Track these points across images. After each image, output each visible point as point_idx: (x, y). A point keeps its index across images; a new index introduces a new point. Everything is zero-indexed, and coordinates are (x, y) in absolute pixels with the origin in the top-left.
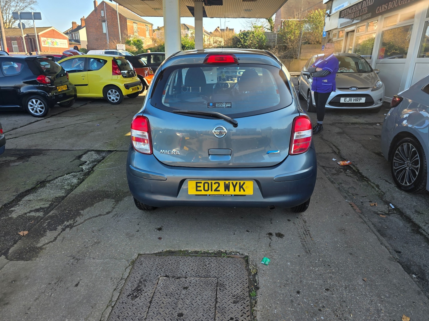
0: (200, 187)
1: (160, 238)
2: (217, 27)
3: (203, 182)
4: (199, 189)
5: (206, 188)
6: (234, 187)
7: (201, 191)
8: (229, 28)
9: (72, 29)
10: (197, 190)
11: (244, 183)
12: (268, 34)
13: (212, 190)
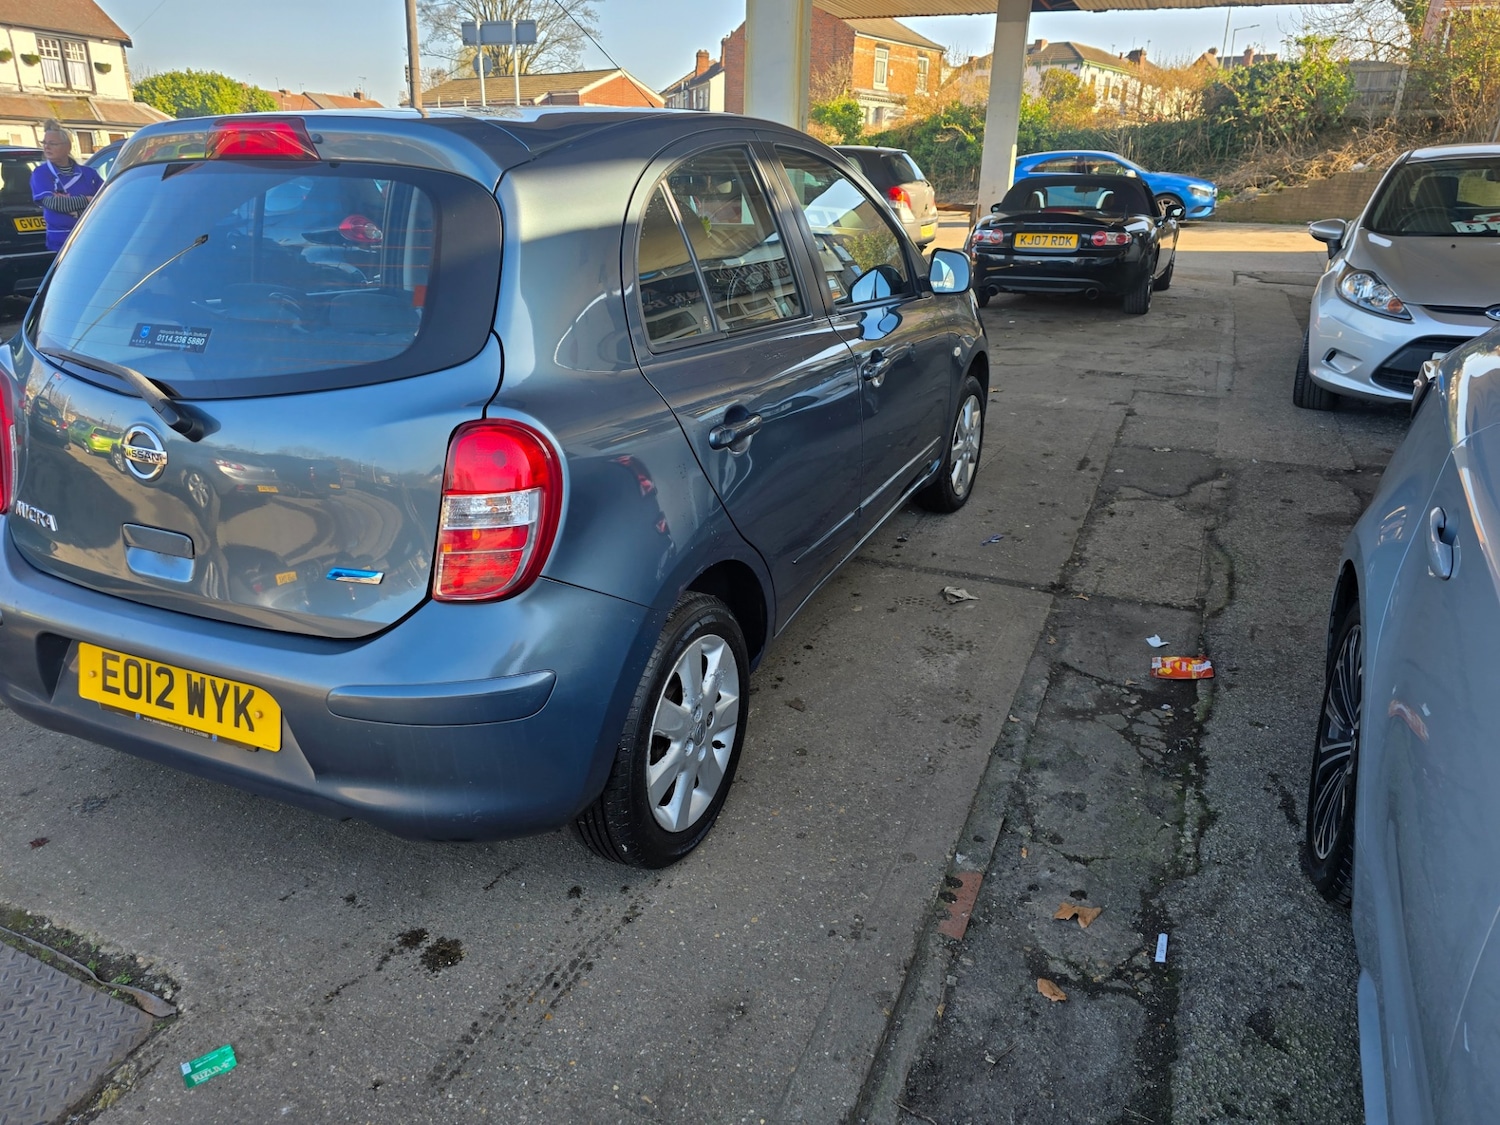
0: (114, 674)
1: (39, 843)
2: (1206, 51)
3: (123, 657)
4: (111, 682)
5: (133, 688)
6: (220, 701)
7: (116, 691)
8: (1256, 52)
9: (694, 74)
10: (107, 688)
11: (250, 695)
12: (1364, 69)
13: (149, 700)
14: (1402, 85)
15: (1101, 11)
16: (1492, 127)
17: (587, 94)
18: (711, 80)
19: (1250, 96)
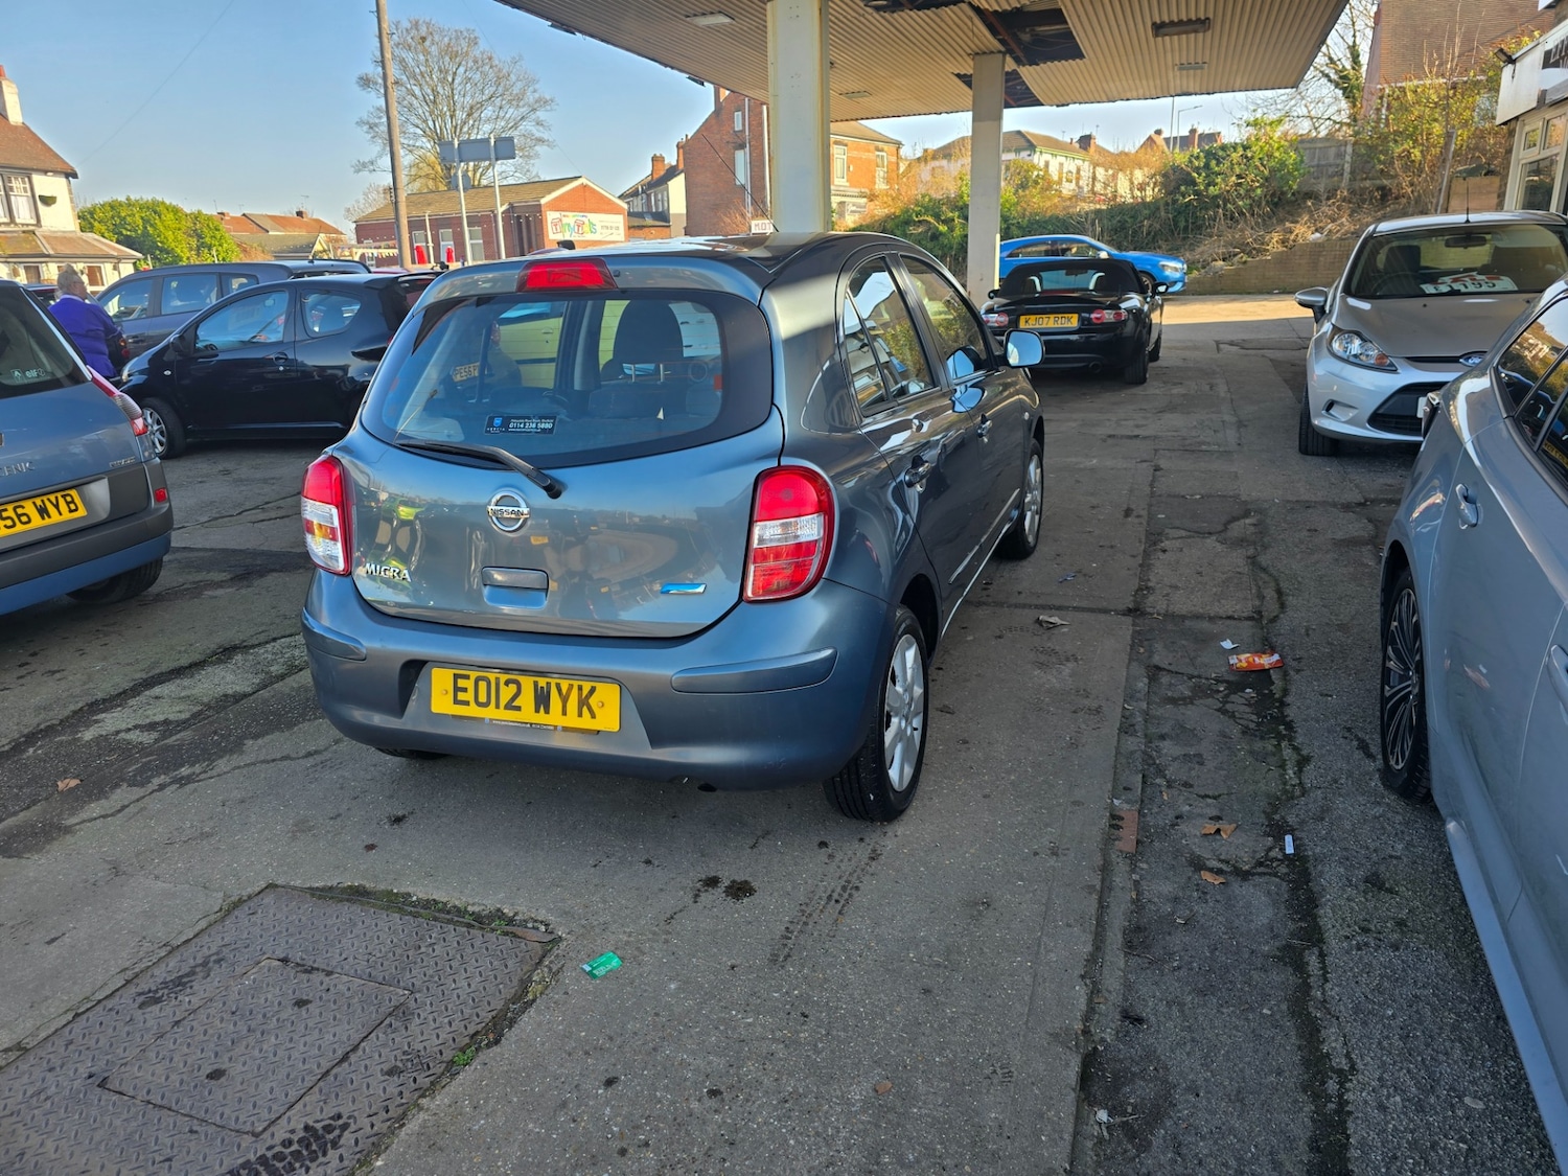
0: (465, 690)
1: (370, 847)
2: (1151, 132)
3: (474, 675)
4: (461, 696)
5: (483, 698)
6: (564, 700)
7: (467, 703)
8: (1200, 131)
9: (650, 178)
10: (456, 702)
11: (593, 690)
12: (1312, 146)
13: (497, 707)
14: (1348, 158)
15: (1063, 105)
16: (1436, 194)
17: (549, 202)
18: (670, 183)
19: (1207, 176)
